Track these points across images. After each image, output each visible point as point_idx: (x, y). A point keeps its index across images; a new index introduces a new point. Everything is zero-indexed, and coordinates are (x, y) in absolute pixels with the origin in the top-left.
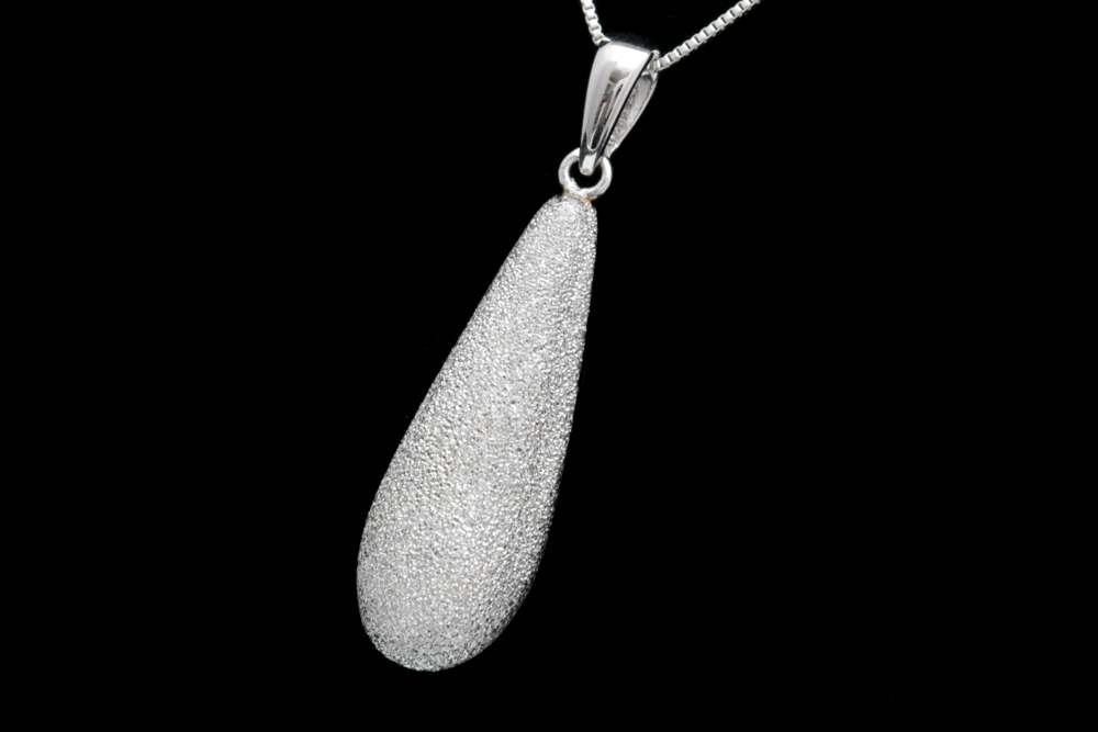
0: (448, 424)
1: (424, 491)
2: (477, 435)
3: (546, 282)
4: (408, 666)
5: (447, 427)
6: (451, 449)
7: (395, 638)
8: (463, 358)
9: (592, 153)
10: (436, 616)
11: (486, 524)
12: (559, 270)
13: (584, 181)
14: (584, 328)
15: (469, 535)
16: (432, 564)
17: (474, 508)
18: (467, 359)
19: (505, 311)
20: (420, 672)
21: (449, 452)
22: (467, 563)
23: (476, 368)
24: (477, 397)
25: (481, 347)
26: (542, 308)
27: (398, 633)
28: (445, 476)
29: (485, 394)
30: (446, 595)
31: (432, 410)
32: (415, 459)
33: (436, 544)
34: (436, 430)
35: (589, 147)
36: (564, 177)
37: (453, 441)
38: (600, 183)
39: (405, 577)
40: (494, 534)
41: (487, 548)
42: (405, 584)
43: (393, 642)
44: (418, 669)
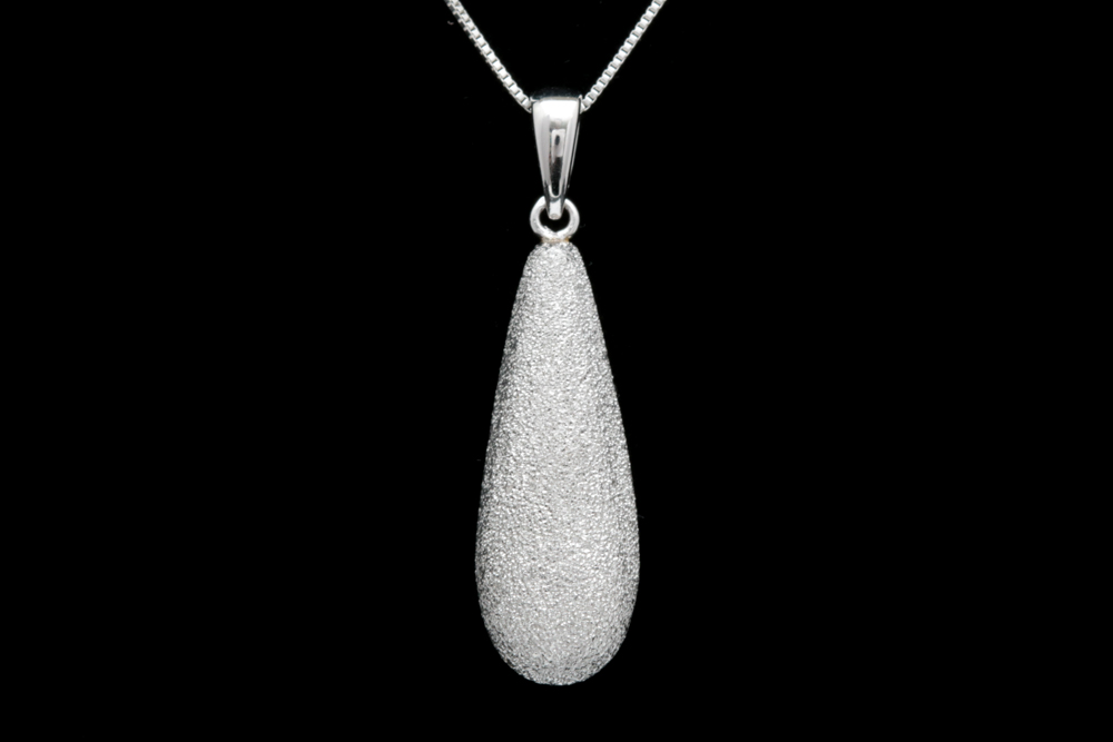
0: (534, 468)
1: (535, 532)
2: (565, 470)
3: (567, 321)
4: (561, 684)
5: (534, 471)
6: (545, 489)
7: (547, 664)
8: (521, 409)
9: (555, 200)
10: (582, 633)
11: (598, 542)
12: (572, 307)
13: (557, 225)
14: (605, 350)
15: (589, 556)
16: (565, 591)
17: (584, 532)
18: (526, 409)
19: (543, 357)
20: (573, 685)
21: (545, 492)
22: (595, 580)
23: (538, 413)
24: (550, 438)
25: (535, 394)
26: (572, 345)
27: (550, 659)
28: (549, 513)
29: (556, 433)
30: (586, 613)
31: (512, 461)
32: (515, 507)
33: (563, 573)
34: (525, 477)
35: (552, 195)
36: (537, 227)
37: (545, 482)
38: (571, 222)
39: (545, 609)
40: (608, 547)
41: (606, 562)
42: (547, 615)
43: (545, 668)
44: (569, 683)
